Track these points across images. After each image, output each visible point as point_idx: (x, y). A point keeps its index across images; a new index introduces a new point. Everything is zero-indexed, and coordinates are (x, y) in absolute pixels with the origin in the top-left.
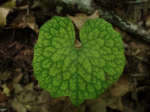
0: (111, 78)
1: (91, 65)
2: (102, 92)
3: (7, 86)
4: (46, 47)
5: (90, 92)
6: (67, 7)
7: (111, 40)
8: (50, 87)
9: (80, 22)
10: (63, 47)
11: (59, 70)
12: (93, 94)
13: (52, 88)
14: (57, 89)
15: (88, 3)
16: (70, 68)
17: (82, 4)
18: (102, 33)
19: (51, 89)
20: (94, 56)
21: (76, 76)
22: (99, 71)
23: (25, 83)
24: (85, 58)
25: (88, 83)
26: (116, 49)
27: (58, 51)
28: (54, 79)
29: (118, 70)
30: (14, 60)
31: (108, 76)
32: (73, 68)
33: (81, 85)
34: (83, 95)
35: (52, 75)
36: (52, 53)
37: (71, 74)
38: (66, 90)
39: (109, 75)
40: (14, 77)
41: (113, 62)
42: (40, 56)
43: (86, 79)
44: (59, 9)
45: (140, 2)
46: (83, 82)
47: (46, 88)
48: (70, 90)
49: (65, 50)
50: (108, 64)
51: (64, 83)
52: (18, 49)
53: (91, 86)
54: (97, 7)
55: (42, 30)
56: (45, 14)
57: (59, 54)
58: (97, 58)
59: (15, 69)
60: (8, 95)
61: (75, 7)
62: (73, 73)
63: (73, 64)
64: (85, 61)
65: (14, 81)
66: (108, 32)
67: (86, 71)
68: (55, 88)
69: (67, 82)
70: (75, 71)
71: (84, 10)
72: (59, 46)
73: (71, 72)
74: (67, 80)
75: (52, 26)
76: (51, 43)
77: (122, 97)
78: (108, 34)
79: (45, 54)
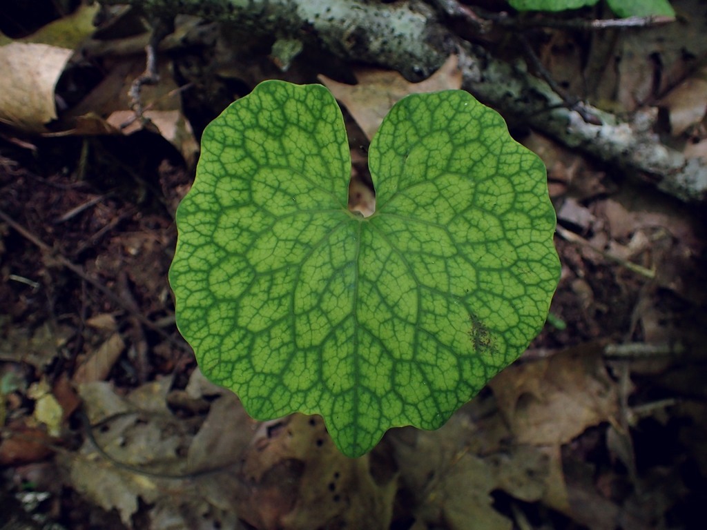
0: (499, 342)
1: (413, 284)
2: (459, 401)
3: (53, 391)
4: (229, 208)
5: (410, 400)
6: (320, 41)
7: (501, 181)
8: (241, 374)
9: (376, 108)
10: (300, 210)
11: (280, 304)
12: (420, 406)
13: (251, 380)
14: (270, 383)
15: (412, 25)
16: (327, 296)
17: (386, 32)
18: (462, 153)
19: (247, 383)
20: (427, 248)
21: (351, 331)
22: (449, 310)
23: (133, 380)
24: (388, 258)
25: (401, 361)
26: (522, 220)
27: (279, 228)
28: (259, 342)
29: (527, 307)
30: (87, 276)
31: (484, 334)
32: (338, 297)
33: (372, 368)
34: (380, 410)
35: (250, 327)
36: (251, 233)
37: (329, 321)
38: (309, 390)
39: (488, 329)
40: (81, 350)
41: (506, 274)
42: (201, 246)
43: (391, 345)
44: (286, 51)
45: (641, 22)
46: (380, 357)
47: (226, 379)
48: (326, 389)
49: (309, 223)
50: (487, 283)
51: (301, 360)
52: (101, 227)
53: (415, 372)
54: (452, 43)
55: (213, 138)
56: (224, 74)
57: (283, 237)
58: (442, 257)
59: (89, 315)
60: (54, 433)
61: (354, 43)
62: (341, 318)
63: (339, 280)
64: (388, 267)
65: (81, 369)
66: (488, 148)
67: (393, 312)
68: (264, 382)
69: (312, 356)
70: (348, 309)
71: (395, 56)
72: (283, 207)
73: (332, 316)
74: (312, 348)
75: (254, 121)
76: (250, 191)
77: (564, 447)
78: (486, 156)
79: (222, 237)
